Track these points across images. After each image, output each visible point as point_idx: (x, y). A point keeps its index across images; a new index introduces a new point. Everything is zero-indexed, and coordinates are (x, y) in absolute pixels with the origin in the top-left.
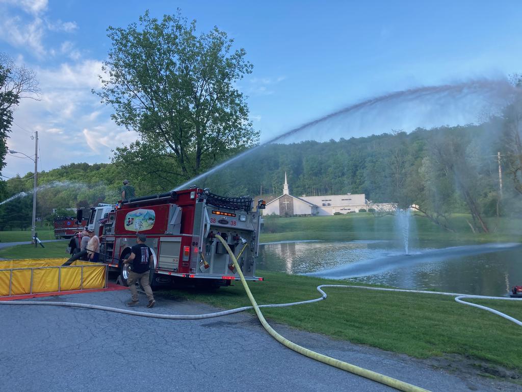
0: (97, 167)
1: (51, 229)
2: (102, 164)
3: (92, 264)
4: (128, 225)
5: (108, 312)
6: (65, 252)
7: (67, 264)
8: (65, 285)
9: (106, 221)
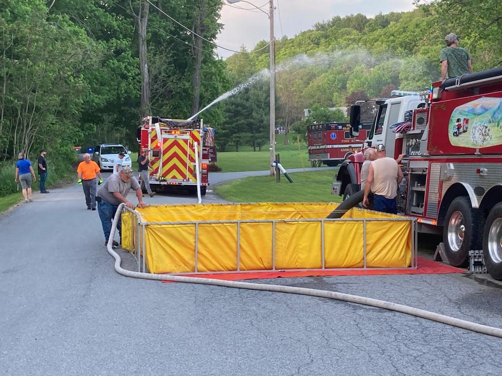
0: (383, 22)
1: (302, 148)
2: (392, 14)
3: (384, 218)
4: (456, 134)
5: (423, 321)
6: (330, 190)
7: (336, 215)
8: (333, 257)
9: (408, 127)
